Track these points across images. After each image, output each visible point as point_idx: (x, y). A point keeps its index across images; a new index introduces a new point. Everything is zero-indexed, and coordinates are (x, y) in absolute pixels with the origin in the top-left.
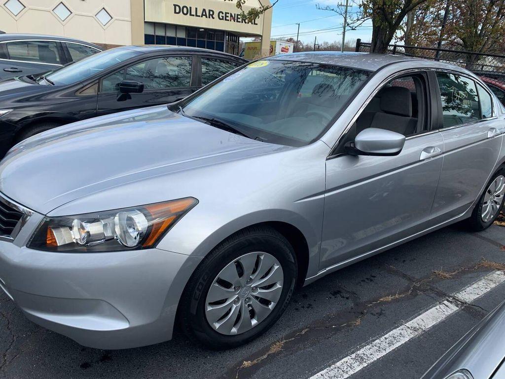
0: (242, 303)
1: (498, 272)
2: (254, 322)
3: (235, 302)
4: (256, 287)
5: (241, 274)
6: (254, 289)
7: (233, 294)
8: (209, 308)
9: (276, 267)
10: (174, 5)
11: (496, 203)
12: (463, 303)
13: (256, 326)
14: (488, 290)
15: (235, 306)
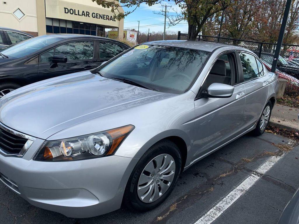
0: (155, 184)
1: (273, 157)
2: (160, 194)
3: (151, 184)
4: (162, 174)
5: (155, 167)
6: (161, 175)
7: (150, 179)
8: (139, 188)
9: (172, 162)
10: (64, 8)
11: (266, 120)
12: (261, 174)
13: (162, 196)
14: (271, 166)
15: (151, 186)
